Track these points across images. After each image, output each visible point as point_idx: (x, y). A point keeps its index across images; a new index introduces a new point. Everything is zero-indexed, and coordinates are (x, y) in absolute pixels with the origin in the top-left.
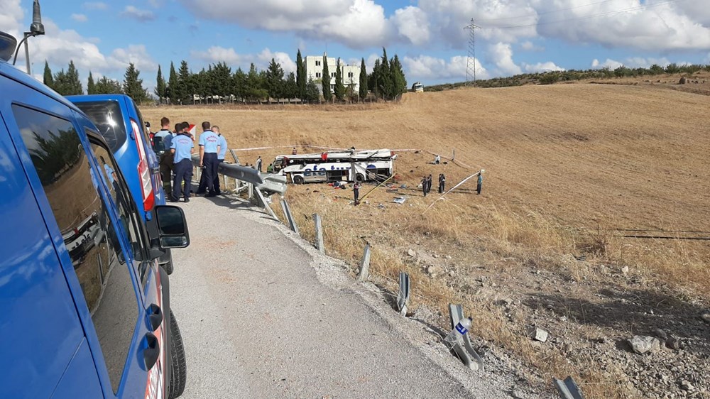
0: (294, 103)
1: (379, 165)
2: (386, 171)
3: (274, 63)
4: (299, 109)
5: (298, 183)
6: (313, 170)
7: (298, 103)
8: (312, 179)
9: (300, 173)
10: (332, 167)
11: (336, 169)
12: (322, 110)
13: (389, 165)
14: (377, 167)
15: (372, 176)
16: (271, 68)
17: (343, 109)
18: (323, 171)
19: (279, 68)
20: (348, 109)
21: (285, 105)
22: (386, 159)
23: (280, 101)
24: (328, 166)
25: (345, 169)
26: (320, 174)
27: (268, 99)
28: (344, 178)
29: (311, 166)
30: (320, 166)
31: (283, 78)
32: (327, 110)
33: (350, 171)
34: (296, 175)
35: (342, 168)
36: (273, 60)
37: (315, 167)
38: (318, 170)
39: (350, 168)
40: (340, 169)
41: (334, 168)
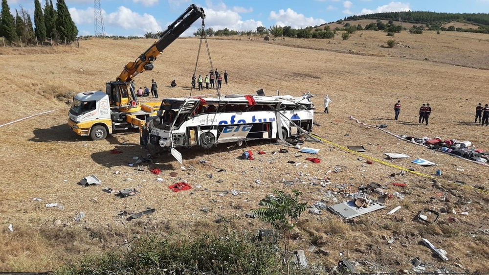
2: (306, 124)
6: (230, 123)
8: (228, 136)
9: (213, 128)
10: (254, 119)
14: (301, 119)
24: (248, 117)
25: (268, 121)
28: (266, 135)
29: (227, 117)
30: (239, 117)
33: (274, 124)
34: (205, 131)
35: (265, 120)
37: (233, 117)
38: (236, 123)
39: (274, 119)
40: (263, 121)
41: (256, 120)
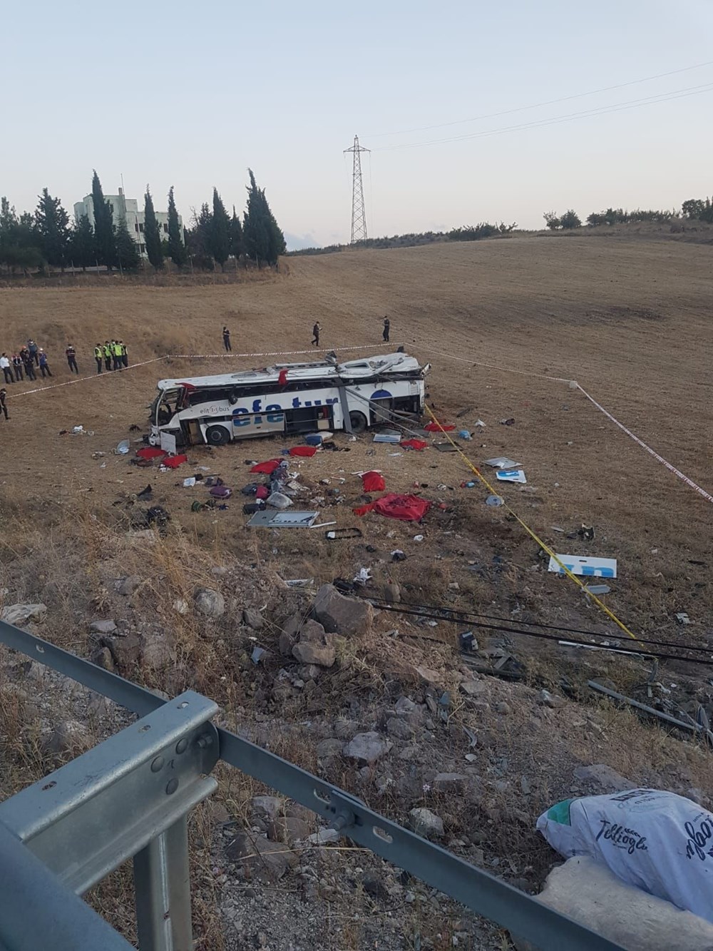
0: (94, 273)
1: (399, 390)
2: (409, 403)
3: (47, 198)
4: (104, 284)
5: (218, 444)
6: (251, 411)
7: (102, 272)
8: (251, 429)
9: (222, 418)
10: (296, 401)
11: (303, 405)
12: (151, 284)
13: (419, 388)
14: (394, 395)
15: (382, 416)
16: (42, 207)
17: (189, 282)
18: (274, 412)
19: (59, 208)
20: (199, 283)
21: (78, 277)
22: (413, 376)
23: (66, 270)
24: (284, 401)
25: (324, 403)
26: (270, 419)
27: (41, 266)
28: (323, 424)
29: (246, 403)
30: (267, 401)
31: (68, 226)
32: (162, 285)
33: (337, 408)
34: (211, 424)
35: (318, 402)
36: (45, 191)
37: (256, 404)
38: (263, 410)
39: (336, 400)
40: (313, 405)
41: (300, 403)
